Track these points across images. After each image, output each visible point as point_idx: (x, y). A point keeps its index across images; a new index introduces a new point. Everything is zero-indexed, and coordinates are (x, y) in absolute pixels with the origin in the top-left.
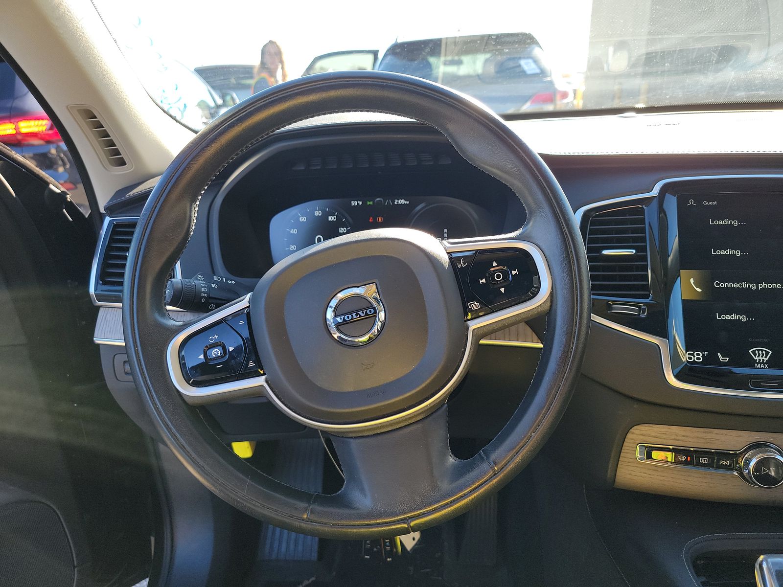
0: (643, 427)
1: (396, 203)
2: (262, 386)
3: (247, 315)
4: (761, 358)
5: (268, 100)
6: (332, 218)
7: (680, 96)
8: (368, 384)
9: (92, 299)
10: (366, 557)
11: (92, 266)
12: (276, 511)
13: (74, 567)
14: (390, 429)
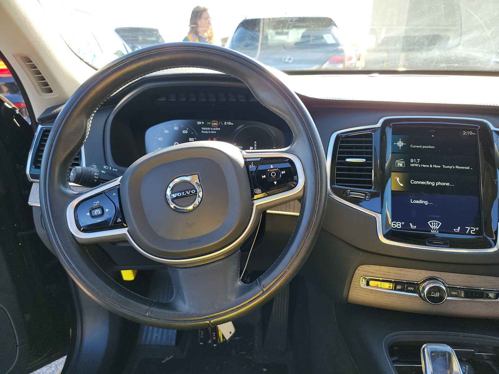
0: (365, 267)
1: (225, 124)
2: (125, 234)
3: (118, 189)
4: (435, 227)
5: (137, 57)
6: (185, 132)
7: (407, 65)
8: (190, 236)
9: (28, 178)
10: (201, 343)
11: (28, 156)
12: (129, 311)
13: (17, 346)
14: (203, 263)
